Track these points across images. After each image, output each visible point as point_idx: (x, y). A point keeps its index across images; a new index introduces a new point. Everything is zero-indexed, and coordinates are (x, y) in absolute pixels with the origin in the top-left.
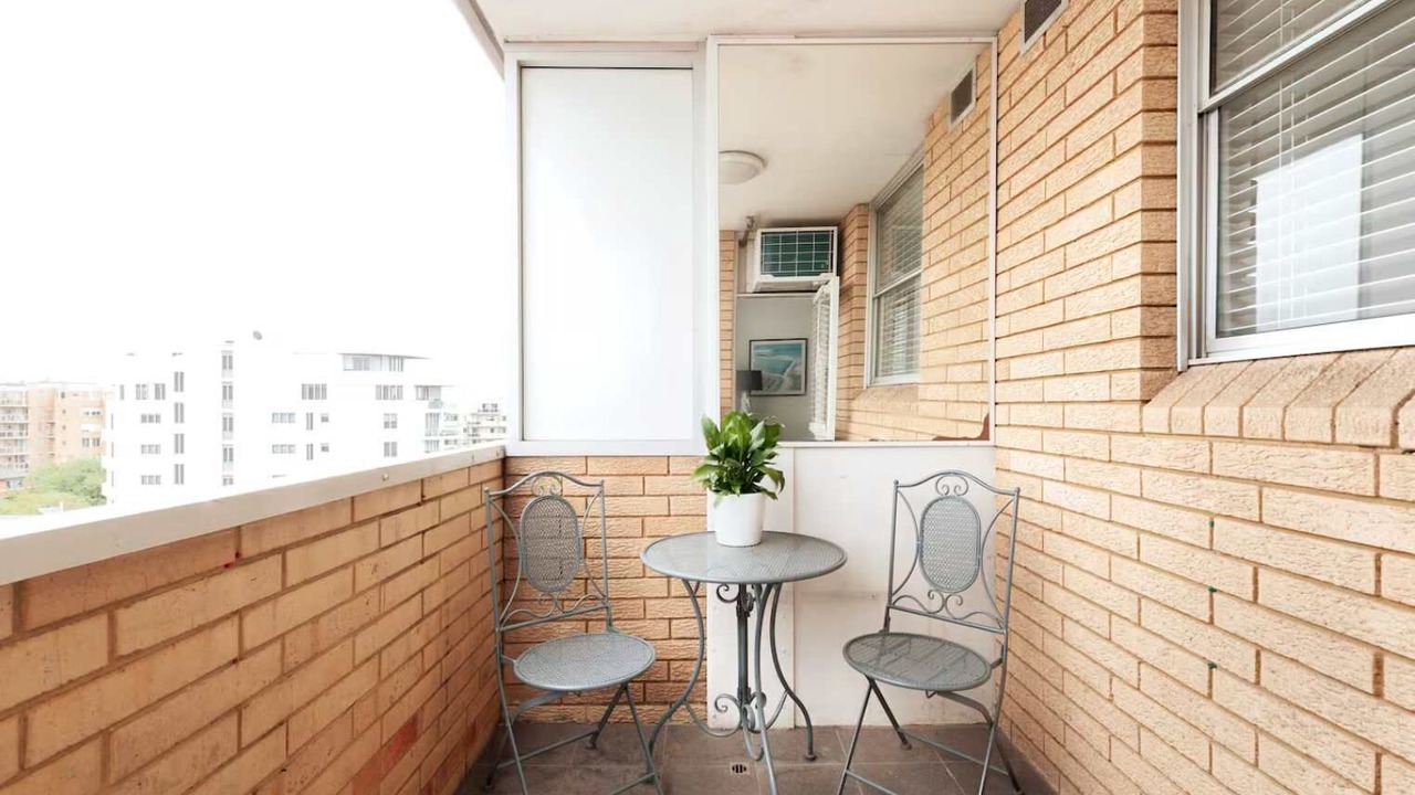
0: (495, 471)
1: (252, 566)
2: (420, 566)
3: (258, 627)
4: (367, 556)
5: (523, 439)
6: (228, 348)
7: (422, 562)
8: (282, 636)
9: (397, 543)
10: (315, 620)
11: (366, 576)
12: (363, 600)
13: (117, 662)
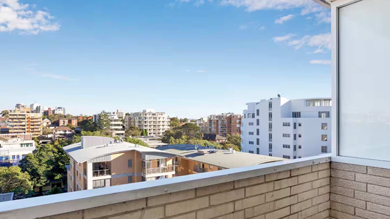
0: (327, 166)
1: (237, 190)
2: (289, 198)
3: (238, 206)
4: (270, 192)
5: (339, 155)
6: (271, 101)
7: (290, 196)
8: (244, 209)
9: (280, 189)
10: (253, 207)
11: (269, 198)
12: (268, 204)
13: (210, 206)
